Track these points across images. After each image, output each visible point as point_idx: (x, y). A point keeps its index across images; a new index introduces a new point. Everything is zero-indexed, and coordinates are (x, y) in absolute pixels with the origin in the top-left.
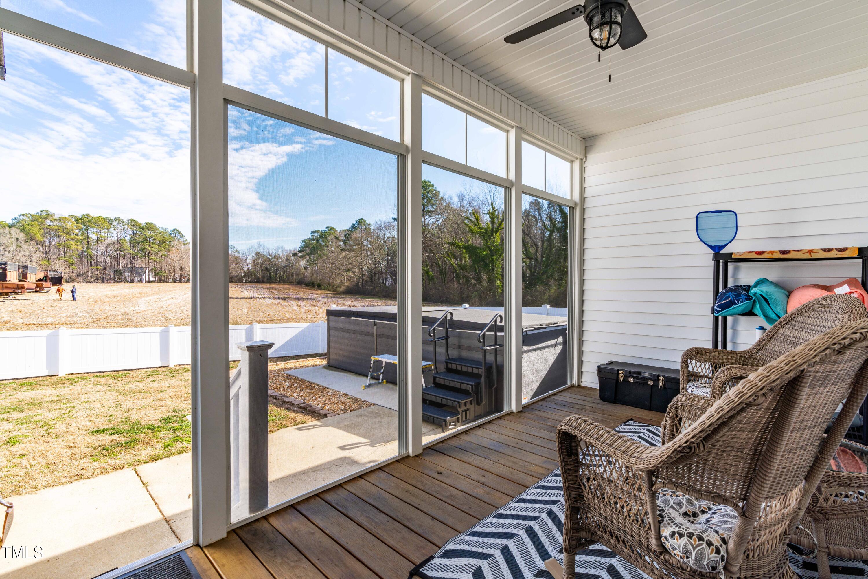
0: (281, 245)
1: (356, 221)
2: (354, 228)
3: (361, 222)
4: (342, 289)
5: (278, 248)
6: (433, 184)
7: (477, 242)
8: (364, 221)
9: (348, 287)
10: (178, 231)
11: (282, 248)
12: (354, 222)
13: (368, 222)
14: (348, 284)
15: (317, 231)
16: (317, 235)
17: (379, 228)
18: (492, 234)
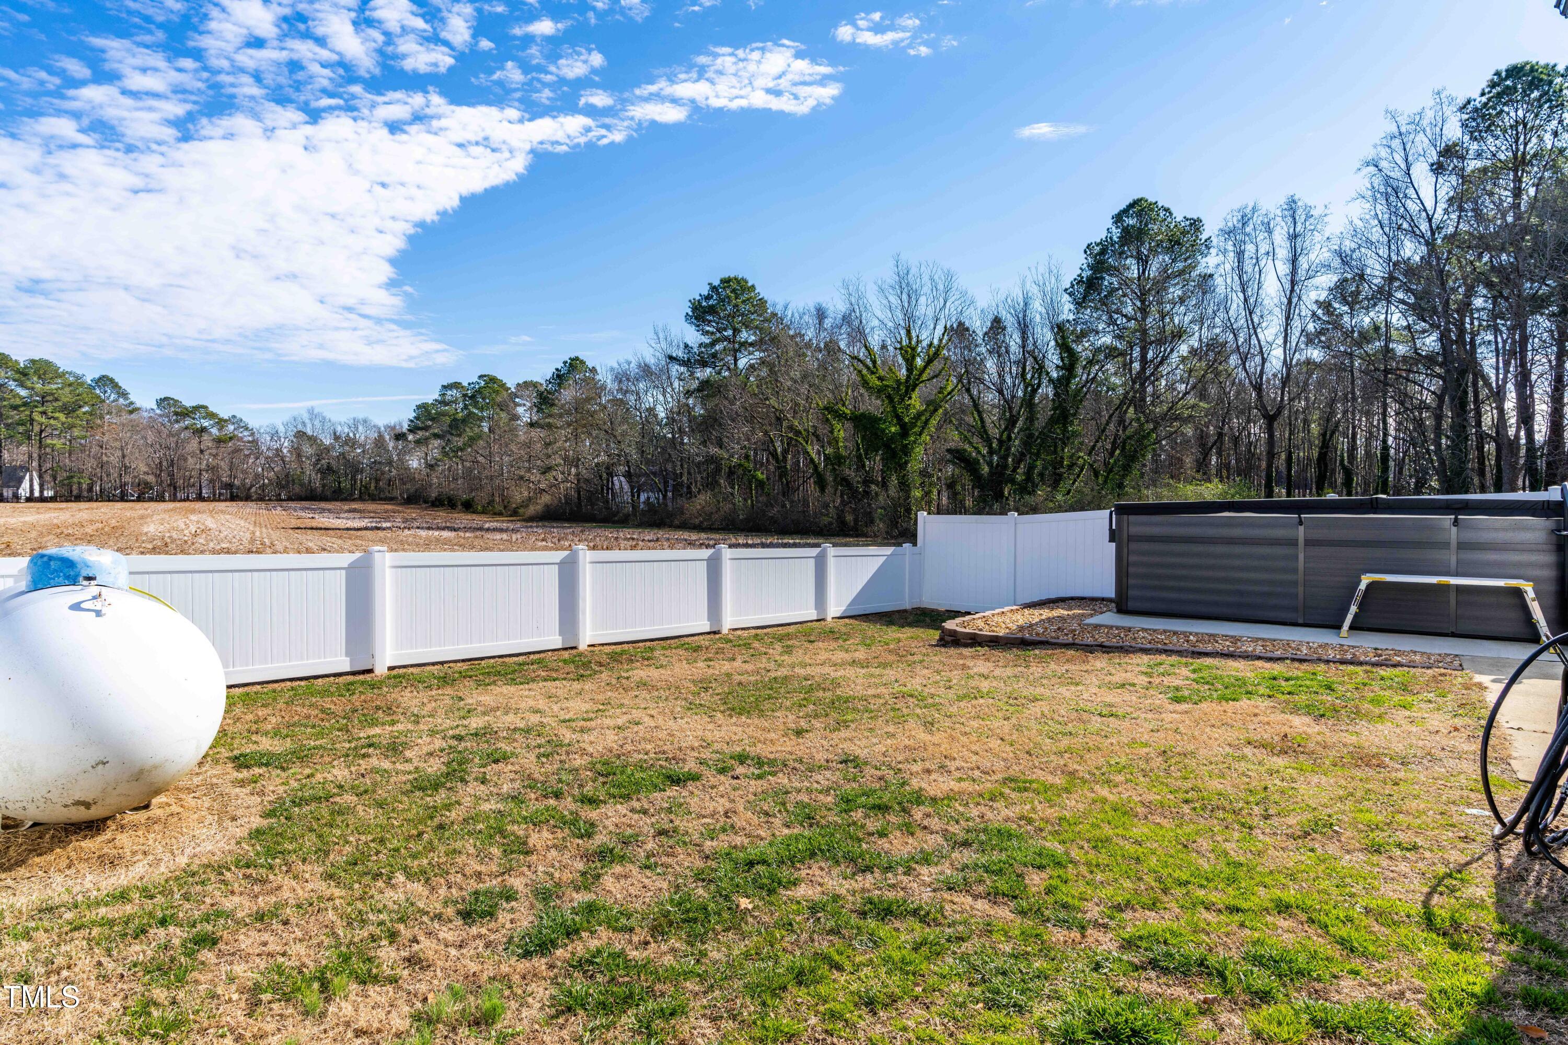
0: (361, 416)
1: (565, 363)
2: (559, 378)
3: (574, 364)
4: (532, 510)
5: (356, 422)
6: (753, 286)
7: (874, 406)
8: (582, 362)
9: (547, 506)
10: (112, 381)
11: (365, 421)
12: (560, 365)
13: (590, 364)
14: (546, 499)
15: (456, 385)
16: (455, 393)
17: (621, 377)
18: (907, 392)
